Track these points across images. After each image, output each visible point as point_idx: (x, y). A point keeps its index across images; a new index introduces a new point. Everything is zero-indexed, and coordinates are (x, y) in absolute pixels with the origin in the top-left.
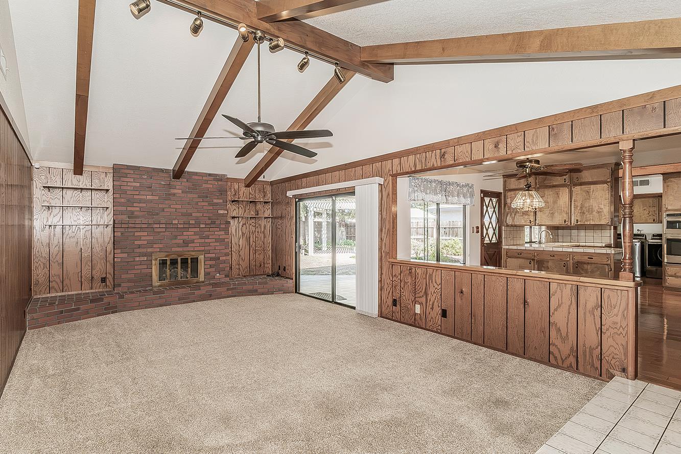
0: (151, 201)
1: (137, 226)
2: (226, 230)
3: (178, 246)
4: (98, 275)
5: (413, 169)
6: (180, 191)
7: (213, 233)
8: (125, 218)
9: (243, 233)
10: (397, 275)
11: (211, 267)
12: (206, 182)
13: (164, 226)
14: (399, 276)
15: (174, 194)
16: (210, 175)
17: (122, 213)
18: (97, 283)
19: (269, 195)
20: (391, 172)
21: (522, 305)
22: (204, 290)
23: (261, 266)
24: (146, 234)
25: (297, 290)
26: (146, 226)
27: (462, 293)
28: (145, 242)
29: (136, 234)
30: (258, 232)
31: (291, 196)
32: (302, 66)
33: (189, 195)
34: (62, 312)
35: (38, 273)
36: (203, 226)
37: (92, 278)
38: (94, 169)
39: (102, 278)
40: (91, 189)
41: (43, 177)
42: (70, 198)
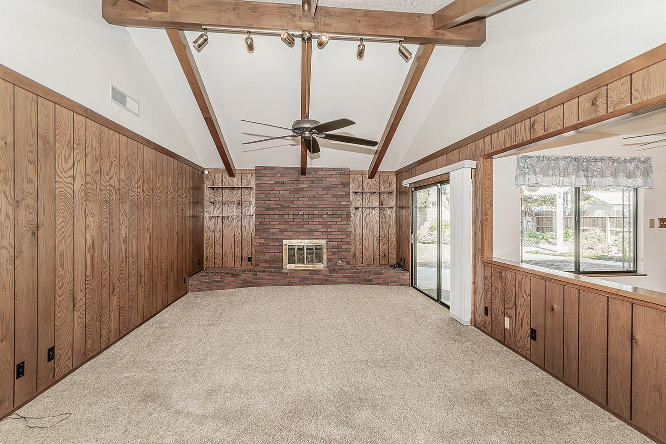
0: (284, 195)
1: (271, 216)
2: (348, 220)
3: (304, 234)
4: (245, 255)
5: (503, 147)
6: (307, 186)
7: (335, 223)
8: (263, 210)
9: (367, 223)
10: (489, 278)
11: (333, 254)
12: (331, 176)
13: (292, 216)
14: (490, 279)
15: (302, 189)
16: (333, 169)
17: (262, 206)
18: (245, 262)
19: (394, 185)
20: (483, 152)
21: (629, 342)
23: (385, 255)
24: (278, 223)
25: (413, 283)
26: (278, 216)
27: (553, 310)
28: (278, 230)
29: (271, 223)
30: (382, 222)
31: (408, 186)
32: (360, 54)
33: (315, 189)
35: (207, 251)
36: (326, 216)
37: (242, 257)
38: (243, 171)
39: (248, 258)
40: (241, 188)
41: (211, 181)
42: (228, 196)
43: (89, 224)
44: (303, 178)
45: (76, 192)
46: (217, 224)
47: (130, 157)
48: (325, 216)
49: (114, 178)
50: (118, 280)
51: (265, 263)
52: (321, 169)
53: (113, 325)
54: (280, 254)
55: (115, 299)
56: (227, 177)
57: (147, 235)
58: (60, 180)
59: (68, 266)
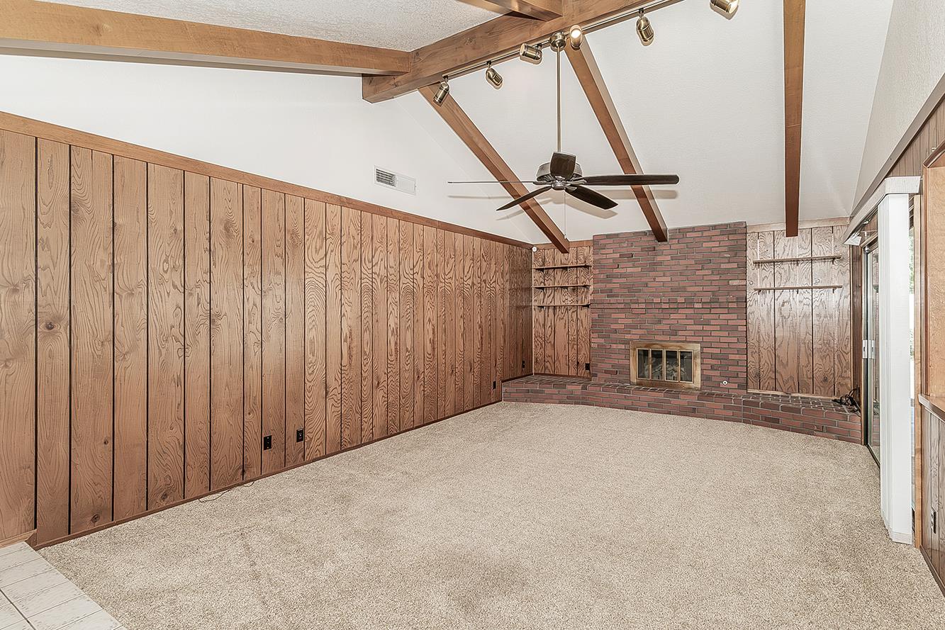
0: (631, 275)
1: (613, 306)
2: (742, 311)
3: (664, 333)
4: (583, 360)
6: (669, 258)
7: (716, 316)
8: (603, 297)
11: (712, 368)
12: (710, 239)
13: (643, 306)
15: (660, 263)
16: (714, 227)
17: (601, 292)
18: (582, 370)
22: (683, 400)
24: (623, 316)
25: (867, 440)
26: (622, 306)
28: (623, 327)
29: (613, 316)
33: (682, 262)
34: (528, 391)
35: (536, 351)
36: (700, 306)
37: (578, 363)
38: (580, 244)
39: (586, 364)
40: (577, 267)
41: (540, 260)
42: (560, 279)
43: (345, 313)
44: (661, 246)
45: (329, 281)
46: (548, 316)
47: (402, 241)
48: (696, 306)
49: (379, 265)
50: (385, 373)
51: (605, 373)
52: (693, 229)
53: (379, 421)
54: (626, 362)
55: (380, 395)
56: (559, 255)
57: (429, 327)
58: (310, 270)
59: (321, 353)
